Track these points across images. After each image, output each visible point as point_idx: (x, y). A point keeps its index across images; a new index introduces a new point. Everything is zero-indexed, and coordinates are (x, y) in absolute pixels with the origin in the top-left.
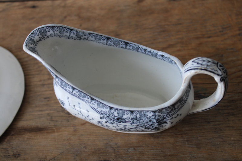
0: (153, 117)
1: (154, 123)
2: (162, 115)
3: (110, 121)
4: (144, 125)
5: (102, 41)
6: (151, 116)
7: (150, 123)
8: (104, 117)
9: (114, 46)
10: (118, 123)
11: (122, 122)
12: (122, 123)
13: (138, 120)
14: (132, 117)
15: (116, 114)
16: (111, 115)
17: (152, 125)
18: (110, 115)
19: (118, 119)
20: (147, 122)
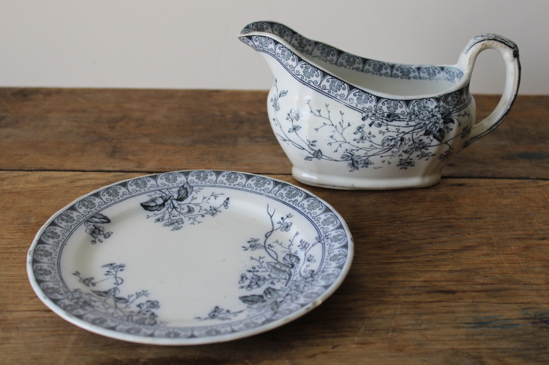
0: (437, 110)
1: (438, 119)
2: (447, 107)
3: (376, 122)
4: (425, 124)
5: (330, 58)
6: (433, 108)
7: (433, 120)
8: (367, 116)
9: (346, 67)
10: (389, 123)
11: (395, 120)
12: (394, 123)
13: (417, 116)
14: (408, 111)
15: (385, 109)
16: (378, 111)
17: (435, 122)
18: (376, 111)
19: (389, 116)
20: (429, 118)
